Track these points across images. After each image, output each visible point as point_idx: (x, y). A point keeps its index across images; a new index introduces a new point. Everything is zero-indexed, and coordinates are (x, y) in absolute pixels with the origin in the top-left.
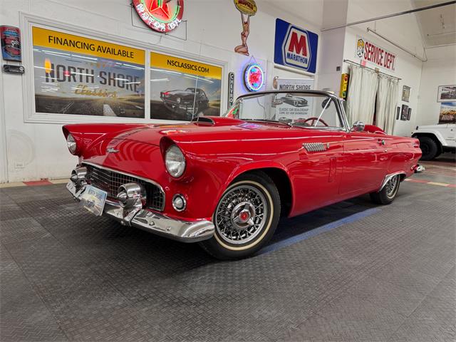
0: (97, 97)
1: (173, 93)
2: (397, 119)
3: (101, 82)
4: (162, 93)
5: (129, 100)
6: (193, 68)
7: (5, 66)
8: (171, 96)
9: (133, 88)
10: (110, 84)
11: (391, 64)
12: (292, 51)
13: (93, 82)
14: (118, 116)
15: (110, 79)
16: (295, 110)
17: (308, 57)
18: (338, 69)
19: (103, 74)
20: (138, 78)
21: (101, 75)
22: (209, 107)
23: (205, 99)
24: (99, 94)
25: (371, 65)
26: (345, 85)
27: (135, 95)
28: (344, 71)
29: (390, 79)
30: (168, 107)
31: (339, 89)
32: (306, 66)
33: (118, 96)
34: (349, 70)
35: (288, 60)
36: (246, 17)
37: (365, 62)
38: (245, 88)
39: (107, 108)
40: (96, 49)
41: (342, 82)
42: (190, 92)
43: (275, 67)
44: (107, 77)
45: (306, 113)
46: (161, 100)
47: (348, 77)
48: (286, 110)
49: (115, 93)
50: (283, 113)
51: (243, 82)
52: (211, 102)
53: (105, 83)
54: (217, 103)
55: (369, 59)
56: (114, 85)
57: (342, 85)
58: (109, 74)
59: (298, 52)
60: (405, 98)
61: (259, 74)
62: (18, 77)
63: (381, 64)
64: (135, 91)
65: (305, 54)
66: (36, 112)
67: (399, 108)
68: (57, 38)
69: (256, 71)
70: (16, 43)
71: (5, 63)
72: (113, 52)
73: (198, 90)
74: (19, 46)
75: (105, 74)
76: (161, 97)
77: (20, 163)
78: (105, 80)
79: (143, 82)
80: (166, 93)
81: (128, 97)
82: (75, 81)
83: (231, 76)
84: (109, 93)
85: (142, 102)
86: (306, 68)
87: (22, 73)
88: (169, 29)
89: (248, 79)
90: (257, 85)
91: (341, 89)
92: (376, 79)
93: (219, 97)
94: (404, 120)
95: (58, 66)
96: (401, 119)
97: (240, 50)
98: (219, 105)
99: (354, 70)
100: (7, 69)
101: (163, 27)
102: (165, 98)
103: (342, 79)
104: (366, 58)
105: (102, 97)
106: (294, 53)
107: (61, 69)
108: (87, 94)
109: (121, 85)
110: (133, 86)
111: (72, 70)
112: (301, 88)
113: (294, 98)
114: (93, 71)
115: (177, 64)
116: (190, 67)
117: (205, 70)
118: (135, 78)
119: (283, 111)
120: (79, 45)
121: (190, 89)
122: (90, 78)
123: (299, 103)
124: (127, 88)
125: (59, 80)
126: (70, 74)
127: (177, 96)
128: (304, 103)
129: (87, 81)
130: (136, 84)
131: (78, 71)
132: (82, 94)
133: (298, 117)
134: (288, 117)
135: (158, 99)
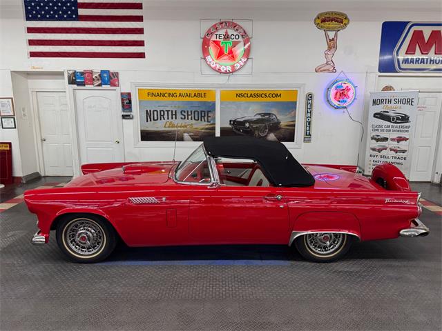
0: (176, 129)
1: (242, 120)
3: (182, 118)
4: (231, 121)
6: (263, 96)
7: (123, 115)
8: (240, 122)
9: (206, 120)
10: (188, 119)
12: (413, 54)
13: (176, 118)
14: (194, 141)
15: (188, 115)
16: (393, 127)
20: (210, 112)
21: (181, 112)
22: (280, 128)
23: (276, 121)
24: (181, 127)
27: (208, 125)
30: (237, 132)
33: (195, 126)
35: (403, 66)
36: (331, 34)
38: (329, 105)
39: (186, 136)
40: (178, 96)
42: (259, 117)
44: (186, 114)
45: (407, 131)
46: (230, 126)
48: (381, 126)
49: (192, 125)
50: (377, 130)
51: (326, 100)
52: (283, 123)
53: (185, 118)
54: (292, 123)
56: (192, 119)
58: (188, 111)
59: (424, 53)
61: (348, 89)
62: (131, 121)
64: (208, 121)
66: (142, 140)
68: (153, 93)
69: (344, 87)
70: (128, 101)
71: (122, 113)
72: (190, 96)
73: (269, 114)
74: (130, 103)
75: (185, 112)
76: (230, 124)
78: (185, 116)
79: (214, 114)
80: (234, 121)
81: (202, 127)
82: (164, 119)
83: (310, 97)
84: (188, 125)
85: (214, 129)
87: (132, 118)
88: (236, 68)
89: (332, 97)
93: (294, 117)
97: (322, 69)
98: (294, 125)
100: (124, 117)
101: (229, 69)
102: (233, 124)
105: (179, 128)
106: (417, 55)
107: (155, 112)
108: (172, 127)
109: (196, 118)
110: (206, 118)
111: (162, 112)
112: (400, 101)
113: (391, 114)
114: (176, 111)
115: (245, 95)
116: (260, 96)
117: (277, 95)
118: (208, 112)
119: (376, 128)
120: (166, 95)
121: (259, 114)
122: (174, 116)
123: (398, 118)
124: (201, 120)
125: (154, 120)
126: (161, 115)
127: (245, 122)
128: (405, 119)
129: (172, 118)
130: (208, 117)
131: (166, 113)
132: (169, 127)
133: (395, 135)
134: (383, 135)
135: (228, 125)
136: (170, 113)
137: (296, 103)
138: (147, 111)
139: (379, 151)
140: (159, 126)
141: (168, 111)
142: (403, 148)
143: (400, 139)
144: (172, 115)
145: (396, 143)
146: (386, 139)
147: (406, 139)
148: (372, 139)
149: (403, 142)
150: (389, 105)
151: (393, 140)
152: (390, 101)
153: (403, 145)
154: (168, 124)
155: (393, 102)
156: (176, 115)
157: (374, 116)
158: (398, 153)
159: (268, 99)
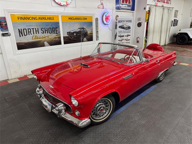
0: (41, 39)
1: (72, 32)
2: (172, 26)
3: (42, 33)
4: (67, 33)
5: (54, 38)
6: (80, 19)
7: (2, 34)
9: (56, 33)
10: (46, 33)
11: (170, 1)
12: (124, 3)
13: (38, 33)
14: (51, 45)
15: (45, 31)
16: (125, 31)
17: (131, 4)
18: (145, 8)
19: (42, 29)
20: (57, 28)
21: (41, 30)
22: (88, 35)
23: (86, 32)
24: (42, 38)
25: (160, 4)
26: (148, 16)
27: (57, 35)
28: (147, 9)
29: (169, 9)
30: (71, 38)
31: (145, 18)
32: (130, 8)
33: (50, 37)
34: (150, 8)
35: (122, 7)
37: (157, 3)
38: (103, 23)
39: (46, 43)
40: (38, 19)
41: (146, 15)
42: (79, 30)
43: (116, 11)
45: (130, 32)
46: (67, 36)
47: (149, 12)
48: (122, 31)
49: (48, 36)
50: (120, 33)
51: (102, 21)
52: (89, 32)
53: (44, 33)
55: (159, 1)
56: (48, 33)
57: (146, 16)
58: (45, 28)
59: (126, 2)
60: (176, 16)
61: (109, 16)
62: (8, 37)
63: (165, 3)
64: (56, 34)
65: (129, 3)
66: (18, 50)
67: (172, 21)
68: (21, 17)
69: (108, 15)
70: (5, 23)
71: (2, 33)
72: (45, 19)
73: (83, 28)
74: (6, 25)
75: (43, 29)
76: (68, 34)
77: (15, 71)
78: (44, 31)
79: (59, 29)
80: (69, 33)
82: (31, 34)
83: (97, 19)
84: (46, 37)
85: (60, 38)
86: (130, 9)
87: (10, 35)
88: (68, 3)
89: (104, 20)
90: (108, 21)
91: (146, 18)
92: (162, 10)
93: (92, 29)
94: (175, 26)
95: (24, 29)
96: (173, 26)
97: (100, 7)
98: (92, 33)
99: (152, 9)
100: (3, 35)
101: (65, 4)
102: (69, 34)
103: (146, 13)
104: (157, 1)
105: (43, 39)
106: (125, 3)
107: (25, 30)
108: (37, 39)
109: (50, 32)
110: (55, 32)
111: (29, 30)
112: (127, 21)
113: (125, 26)
114: (38, 29)
115: (73, 19)
116: (78, 19)
117: (86, 19)
118: (56, 28)
119: (120, 32)
120: (31, 18)
121: (80, 28)
122: (37, 32)
123: (127, 28)
124: (53, 33)
125: (25, 35)
126: (29, 32)
127: (74, 33)
128: (129, 28)
129: (36, 33)
130: (56, 31)
131: (32, 30)
132: (35, 39)
133: (126, 34)
134: (122, 35)
135: (66, 35)
136: (34, 30)
137: (92, 22)
138: (19, 29)
139: (121, 41)
140: (28, 39)
141: (33, 29)
142: (129, 39)
143: (128, 36)
144: (36, 31)
145: (126, 37)
146: (123, 36)
147: (129, 35)
148: (119, 36)
149: (129, 37)
150: (124, 23)
151: (126, 36)
152: (124, 21)
153: (129, 38)
154: (34, 37)
155: (125, 21)
156: (38, 31)
157: (119, 27)
158: (127, 41)
159: (82, 21)
